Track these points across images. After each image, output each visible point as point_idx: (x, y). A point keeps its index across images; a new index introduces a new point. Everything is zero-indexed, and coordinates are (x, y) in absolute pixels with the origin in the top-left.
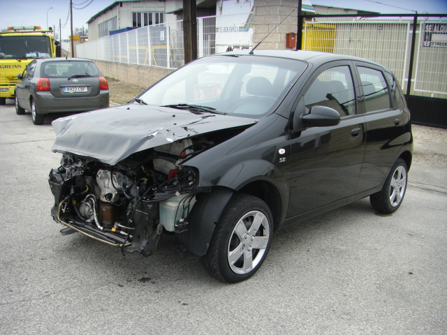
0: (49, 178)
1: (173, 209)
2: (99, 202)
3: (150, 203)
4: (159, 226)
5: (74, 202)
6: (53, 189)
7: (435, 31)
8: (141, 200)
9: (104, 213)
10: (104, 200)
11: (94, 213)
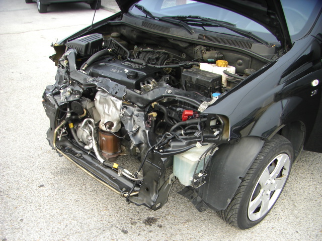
0: (43, 100)
1: (192, 164)
2: (98, 130)
3: (163, 156)
4: (171, 176)
5: (71, 126)
6: (47, 111)
8: (152, 150)
9: (103, 142)
10: (104, 128)
11: (94, 142)
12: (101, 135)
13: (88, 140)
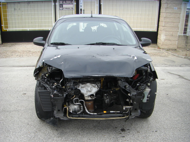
7: (64, 3)
9: (89, 106)
10: (90, 98)
11: (85, 108)
12: (87, 103)
13: (79, 109)
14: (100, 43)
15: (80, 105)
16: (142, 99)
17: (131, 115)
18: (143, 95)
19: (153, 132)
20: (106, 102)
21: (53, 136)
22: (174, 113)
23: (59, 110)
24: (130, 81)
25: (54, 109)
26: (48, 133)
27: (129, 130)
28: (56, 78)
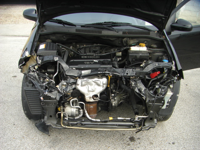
9: (91, 109)
10: (92, 100)
11: (86, 112)
12: (89, 105)
13: (78, 113)
14: (110, 22)
15: (79, 109)
16: (161, 107)
17: (145, 126)
18: (163, 102)
19: (170, 143)
20: (113, 105)
21: (44, 145)
22: (196, 115)
23: (51, 116)
24: (147, 80)
25: (45, 113)
26: (37, 139)
27: (139, 139)
28: (49, 70)
